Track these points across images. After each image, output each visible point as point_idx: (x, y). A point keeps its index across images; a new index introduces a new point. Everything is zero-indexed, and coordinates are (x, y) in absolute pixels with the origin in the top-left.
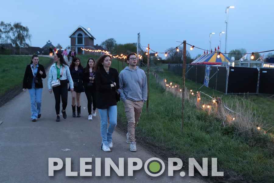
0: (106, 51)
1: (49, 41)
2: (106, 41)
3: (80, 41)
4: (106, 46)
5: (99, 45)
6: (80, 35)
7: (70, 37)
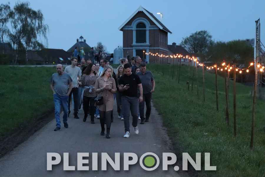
0: (191, 57)
1: (81, 37)
2: (191, 36)
3: (141, 37)
4: (192, 46)
5: (177, 44)
6: (141, 25)
7: (121, 30)
